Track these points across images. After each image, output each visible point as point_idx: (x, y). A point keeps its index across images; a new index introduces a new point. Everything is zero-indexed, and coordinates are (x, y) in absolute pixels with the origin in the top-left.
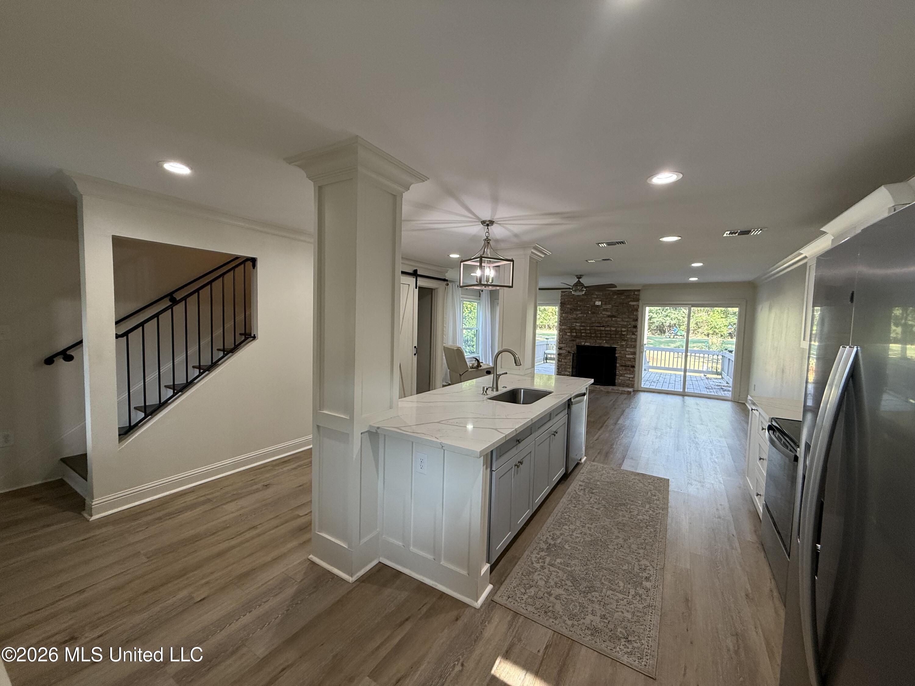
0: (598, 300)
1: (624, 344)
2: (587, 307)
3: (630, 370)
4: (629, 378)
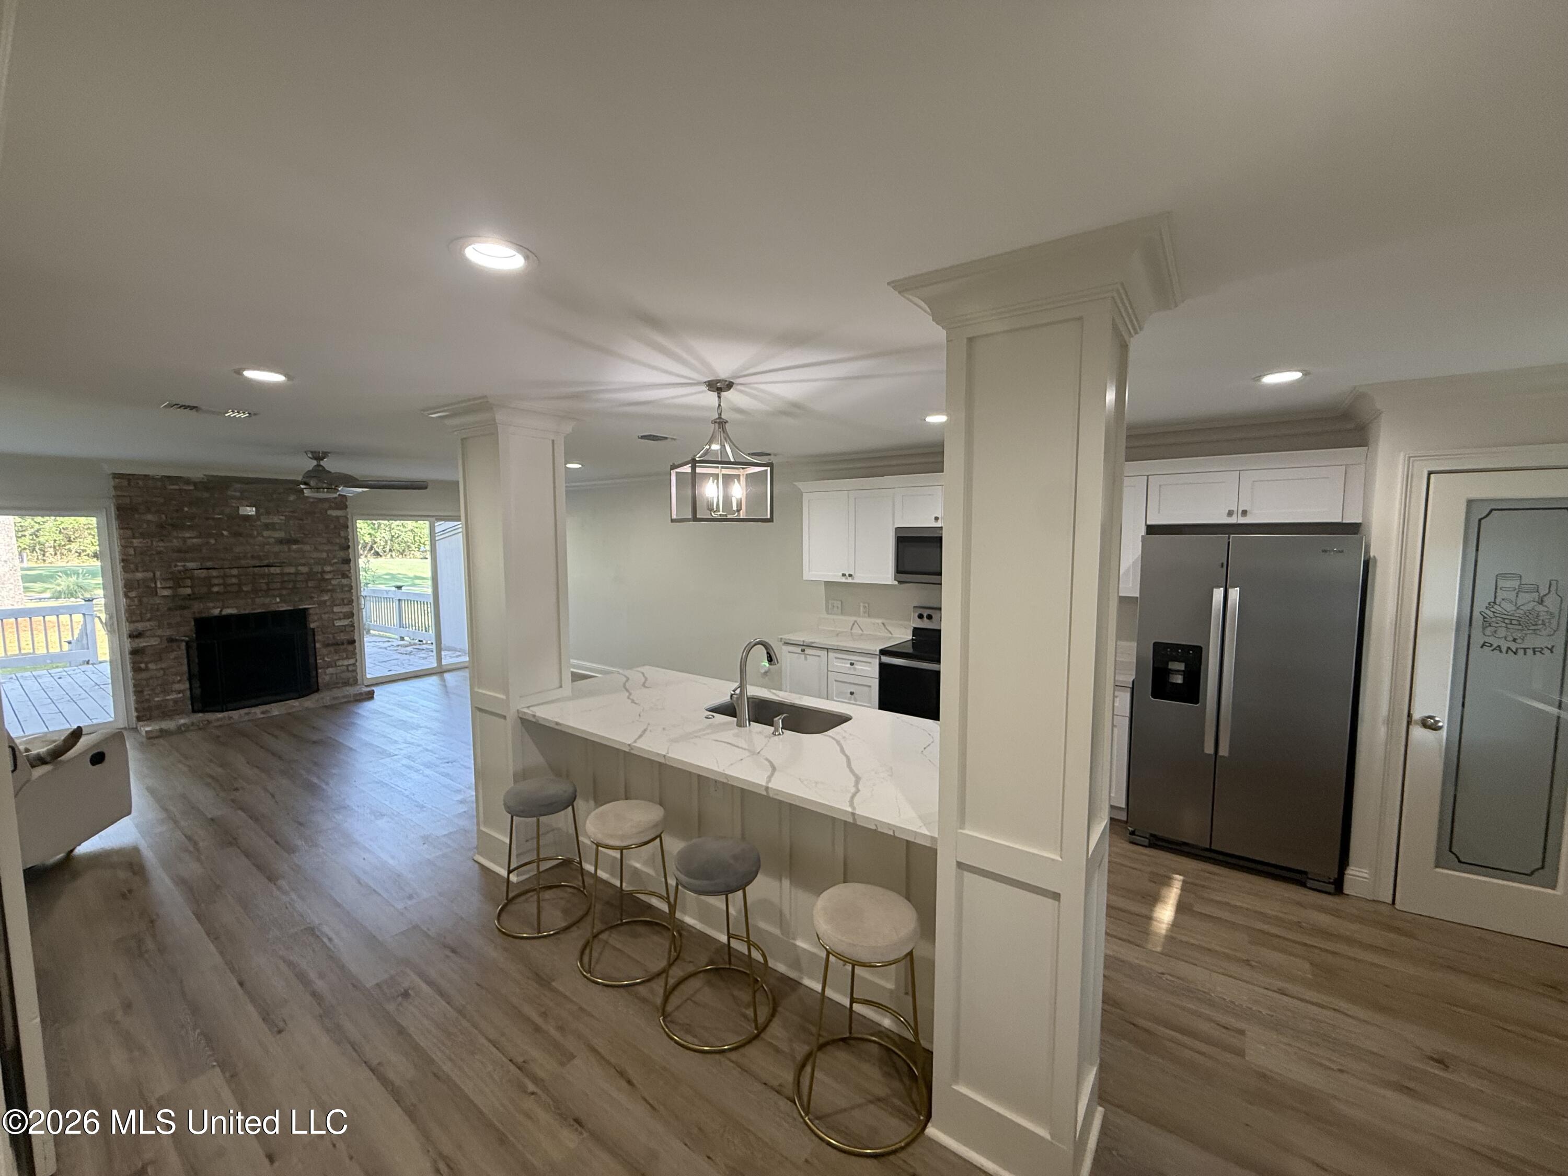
0: (245, 503)
1: (326, 598)
2: (214, 519)
3: (345, 650)
4: (347, 666)
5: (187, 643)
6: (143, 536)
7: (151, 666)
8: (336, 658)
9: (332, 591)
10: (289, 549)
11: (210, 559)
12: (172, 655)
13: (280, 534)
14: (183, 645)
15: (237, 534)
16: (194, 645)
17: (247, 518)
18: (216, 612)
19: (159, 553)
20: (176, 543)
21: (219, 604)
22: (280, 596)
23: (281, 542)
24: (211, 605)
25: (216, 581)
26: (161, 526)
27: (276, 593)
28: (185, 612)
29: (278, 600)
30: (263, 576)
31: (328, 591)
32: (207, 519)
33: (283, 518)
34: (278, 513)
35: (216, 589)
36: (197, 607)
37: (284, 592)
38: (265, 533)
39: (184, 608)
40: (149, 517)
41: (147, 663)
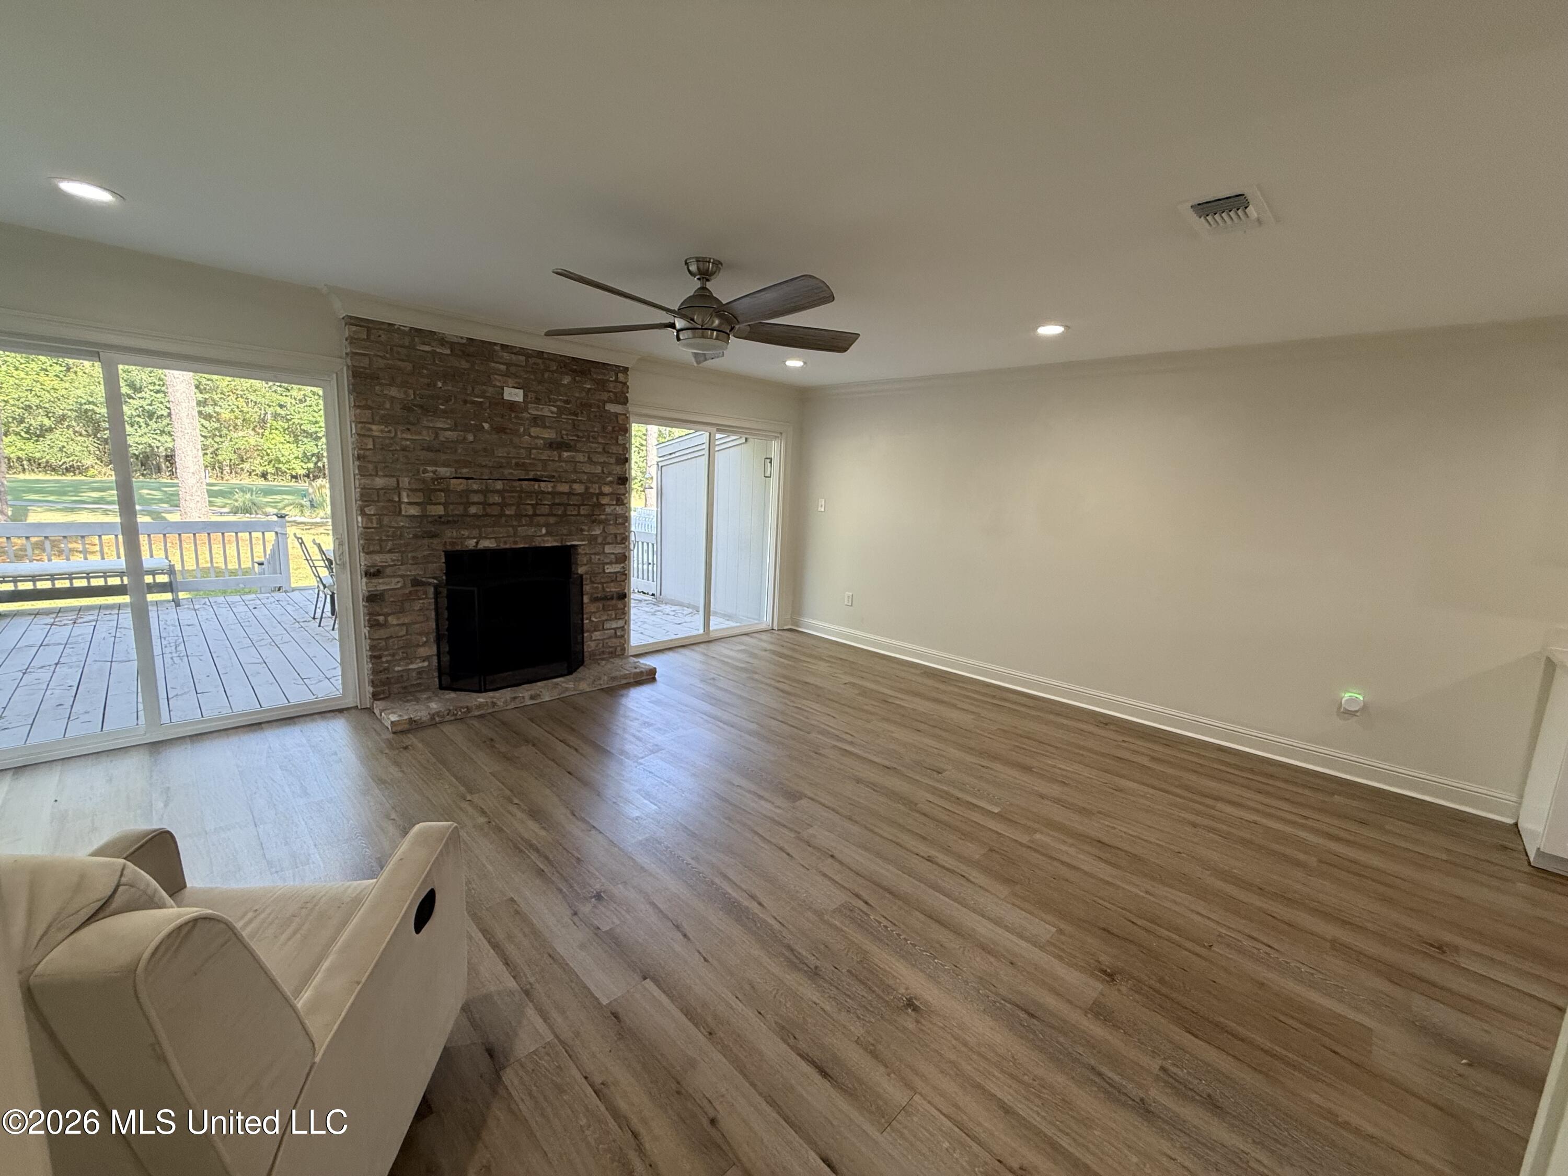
0: (511, 381)
1: (598, 532)
2: (473, 402)
3: (615, 608)
4: (615, 629)
5: (436, 587)
6: (384, 420)
7: (392, 620)
8: (605, 618)
9: (605, 522)
10: (560, 456)
11: (466, 464)
12: (417, 605)
13: (549, 434)
14: (431, 590)
15: (500, 430)
16: (444, 591)
17: (512, 405)
18: (471, 544)
19: (404, 449)
20: (427, 436)
21: (476, 532)
22: (547, 525)
23: (551, 445)
24: (466, 533)
25: (475, 498)
26: (407, 408)
27: (542, 520)
28: (435, 541)
29: (544, 531)
30: (530, 494)
31: (600, 522)
32: (465, 402)
33: (554, 409)
34: (550, 402)
35: (473, 510)
36: (450, 534)
37: (552, 520)
38: (534, 431)
39: (434, 536)
40: (394, 392)
41: (386, 615)
